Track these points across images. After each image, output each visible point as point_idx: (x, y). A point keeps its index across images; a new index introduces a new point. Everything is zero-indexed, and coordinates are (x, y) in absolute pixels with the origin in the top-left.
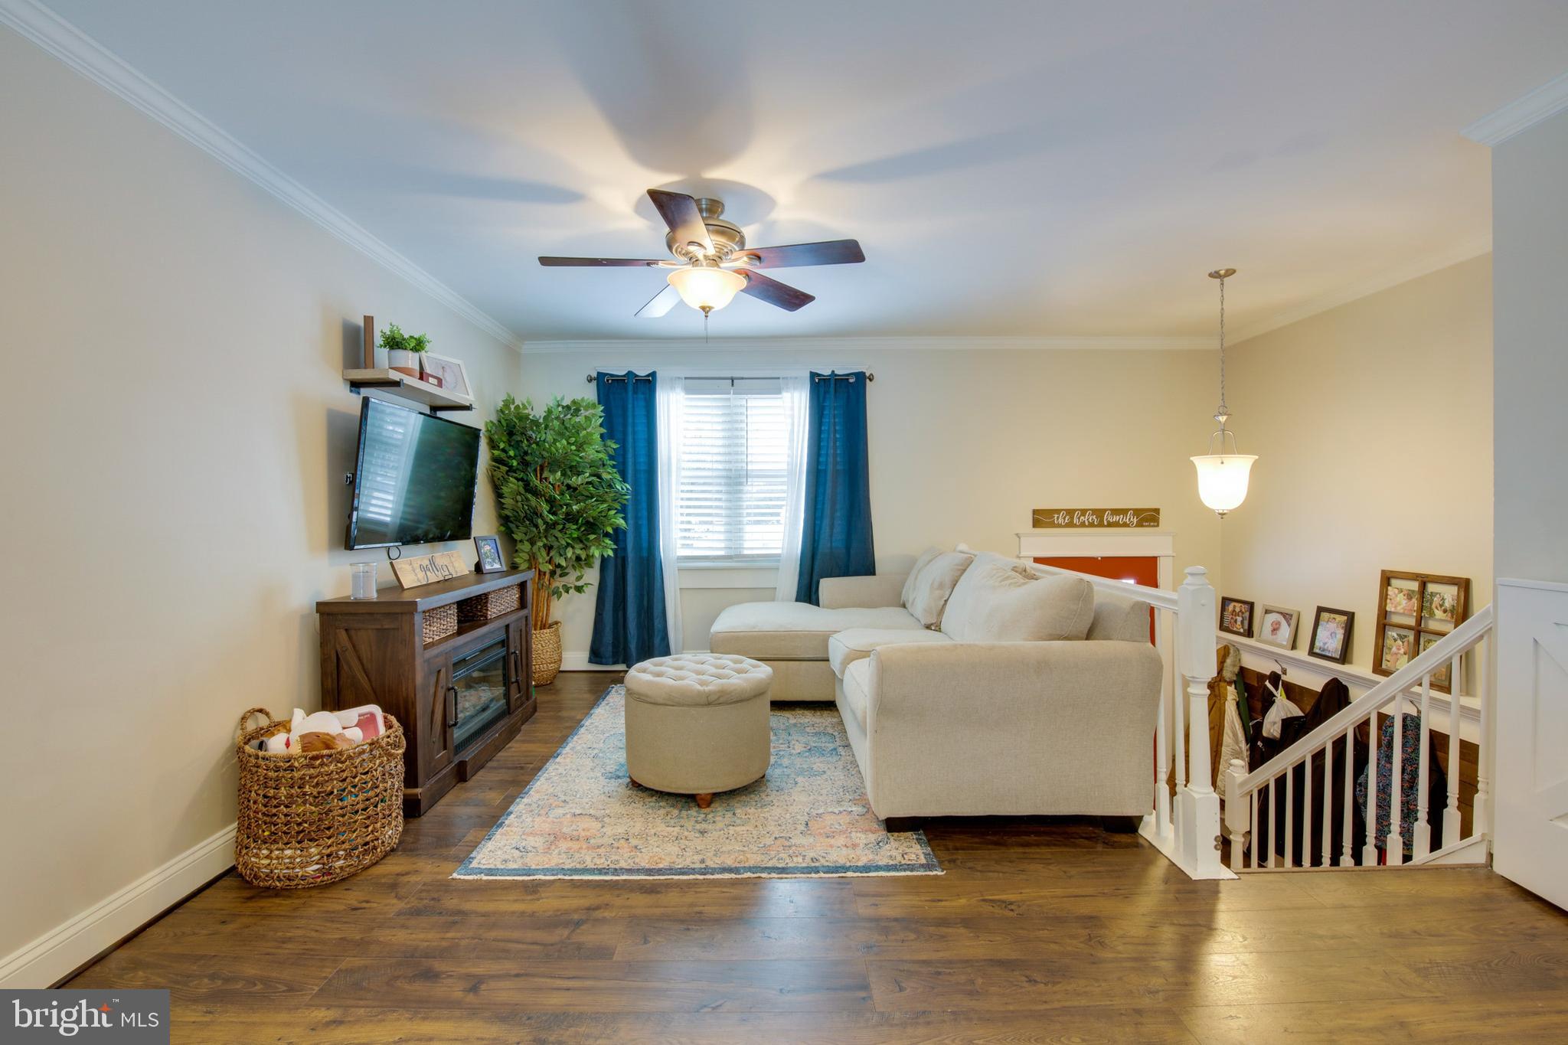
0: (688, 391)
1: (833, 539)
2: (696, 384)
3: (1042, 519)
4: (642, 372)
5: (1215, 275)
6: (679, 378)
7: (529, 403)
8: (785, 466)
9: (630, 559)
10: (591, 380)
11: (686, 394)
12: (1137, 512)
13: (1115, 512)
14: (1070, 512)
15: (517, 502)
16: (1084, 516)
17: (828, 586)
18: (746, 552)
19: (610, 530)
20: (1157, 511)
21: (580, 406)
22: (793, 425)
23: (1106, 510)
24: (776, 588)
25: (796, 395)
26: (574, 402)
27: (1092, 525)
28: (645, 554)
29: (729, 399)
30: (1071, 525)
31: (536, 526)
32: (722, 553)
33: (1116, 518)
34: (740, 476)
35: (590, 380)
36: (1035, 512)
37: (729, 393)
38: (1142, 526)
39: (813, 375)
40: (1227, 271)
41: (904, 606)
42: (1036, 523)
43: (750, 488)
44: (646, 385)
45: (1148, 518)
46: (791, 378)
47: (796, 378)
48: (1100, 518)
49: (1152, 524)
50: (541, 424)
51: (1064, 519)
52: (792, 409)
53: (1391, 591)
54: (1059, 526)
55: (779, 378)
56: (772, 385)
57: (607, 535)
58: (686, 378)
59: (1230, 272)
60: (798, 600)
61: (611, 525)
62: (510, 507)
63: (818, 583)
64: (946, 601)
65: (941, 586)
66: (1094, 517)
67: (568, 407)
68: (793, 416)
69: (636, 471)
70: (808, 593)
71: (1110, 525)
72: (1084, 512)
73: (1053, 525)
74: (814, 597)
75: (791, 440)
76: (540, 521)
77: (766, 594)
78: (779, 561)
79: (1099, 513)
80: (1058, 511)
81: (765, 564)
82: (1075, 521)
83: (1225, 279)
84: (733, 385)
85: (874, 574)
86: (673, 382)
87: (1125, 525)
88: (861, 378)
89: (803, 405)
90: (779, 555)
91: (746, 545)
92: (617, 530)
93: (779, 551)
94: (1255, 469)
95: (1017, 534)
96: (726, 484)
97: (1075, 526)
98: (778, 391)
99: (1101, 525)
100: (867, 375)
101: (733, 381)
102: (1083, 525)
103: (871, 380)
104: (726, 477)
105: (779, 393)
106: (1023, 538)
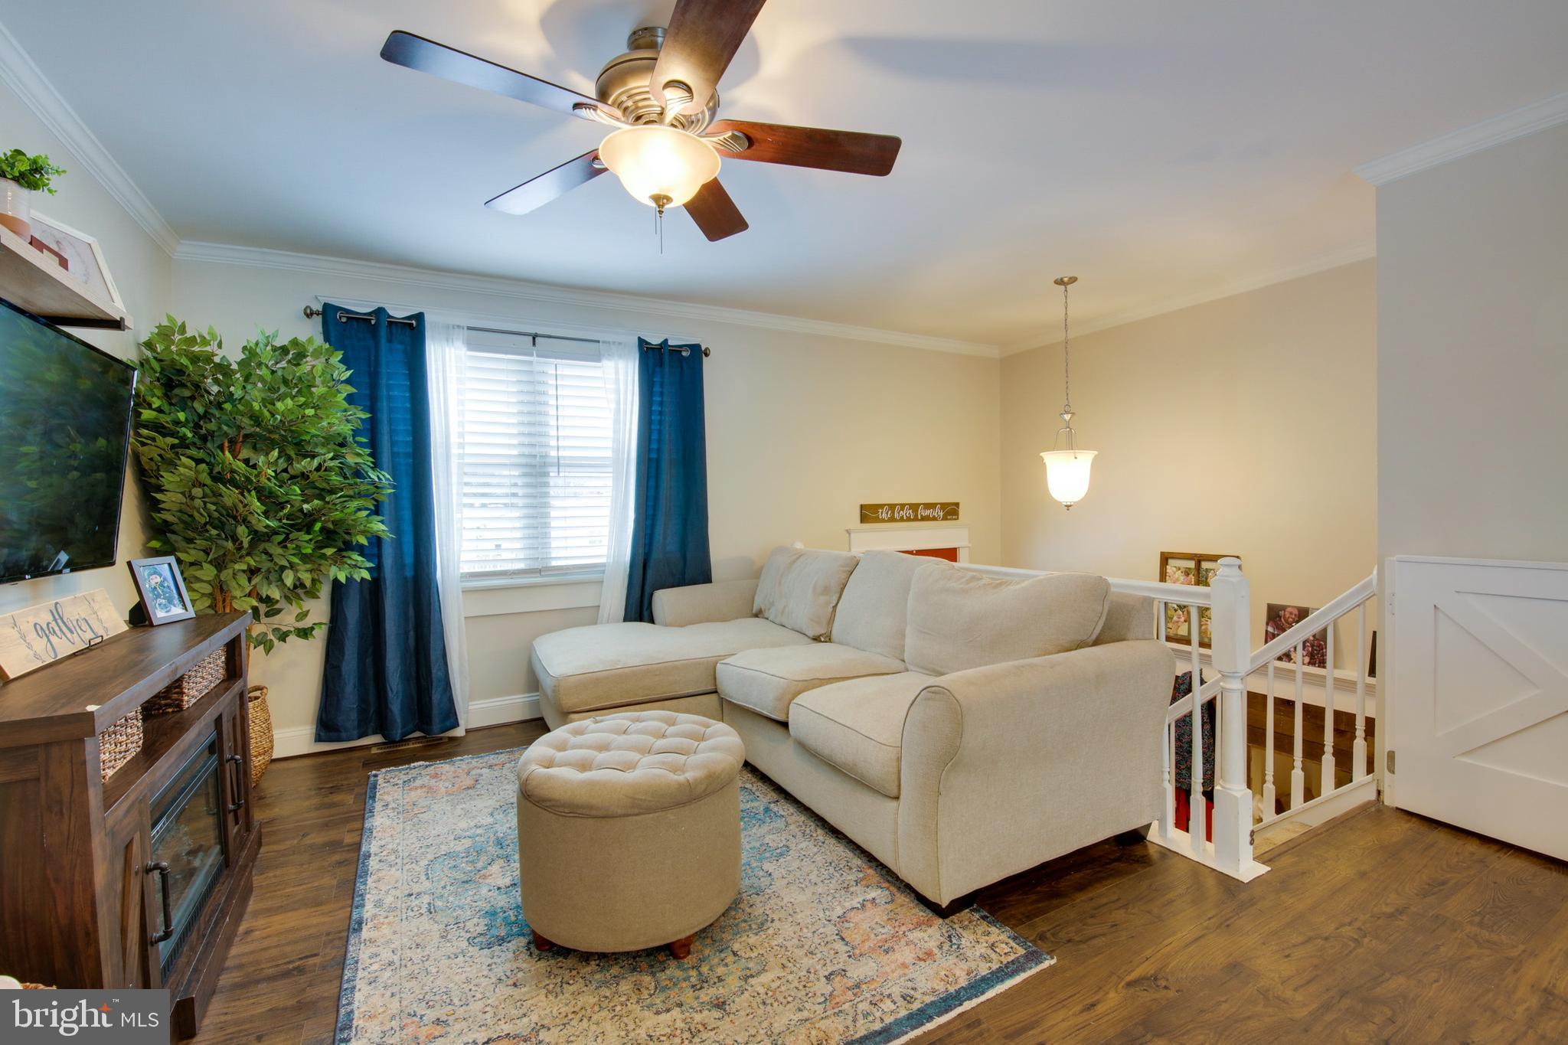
0: (472, 346)
1: (667, 541)
2: (482, 336)
3: (868, 514)
4: (398, 312)
5: (1060, 282)
6: (459, 327)
7: (213, 335)
8: (609, 454)
9: (388, 582)
10: (312, 314)
11: (470, 349)
12: (944, 506)
13: (928, 506)
14: (892, 507)
15: (192, 498)
16: (903, 511)
17: (665, 600)
18: (554, 563)
19: (363, 540)
20: (957, 505)
21: (306, 350)
22: (618, 403)
23: (920, 504)
24: (599, 606)
25: (621, 364)
26: (295, 342)
27: (909, 519)
28: (409, 573)
29: (531, 363)
30: (892, 520)
31: (235, 538)
32: (521, 566)
33: (927, 512)
34: (544, 465)
35: (309, 314)
36: (862, 506)
37: (532, 355)
38: (947, 519)
39: (642, 342)
40: (1070, 278)
41: (758, 614)
42: (864, 519)
43: (560, 482)
44: (413, 330)
45: (951, 511)
46: (614, 343)
47: (620, 344)
48: (917, 513)
49: (954, 517)
50: (234, 372)
51: (887, 513)
52: (617, 381)
53: (1170, 569)
54: (883, 521)
55: (597, 342)
56: (589, 348)
57: (361, 550)
58: (469, 328)
59: (1073, 280)
60: (626, 620)
61: (363, 532)
62: (175, 507)
63: (652, 595)
64: (835, 607)
66: (911, 511)
67: (284, 350)
68: (618, 391)
69: (394, 455)
70: (639, 609)
71: (924, 519)
72: (903, 506)
73: (877, 520)
74: (646, 614)
75: (616, 421)
76: (242, 530)
77: (590, 616)
78: (602, 572)
79: (914, 507)
80: (882, 506)
81: (588, 577)
82: (896, 515)
83: (1068, 287)
84: (534, 344)
85: (710, 581)
86: (449, 332)
87: (934, 519)
88: (697, 353)
89: (630, 378)
90: (603, 565)
91: (554, 554)
92: (377, 541)
93: (603, 560)
95: (847, 530)
96: (525, 475)
97: (895, 521)
98: (597, 358)
99: (916, 519)
100: (703, 349)
101: (534, 338)
102: (902, 520)
103: (708, 355)
104: (527, 465)
105: (599, 360)
106: (852, 535)
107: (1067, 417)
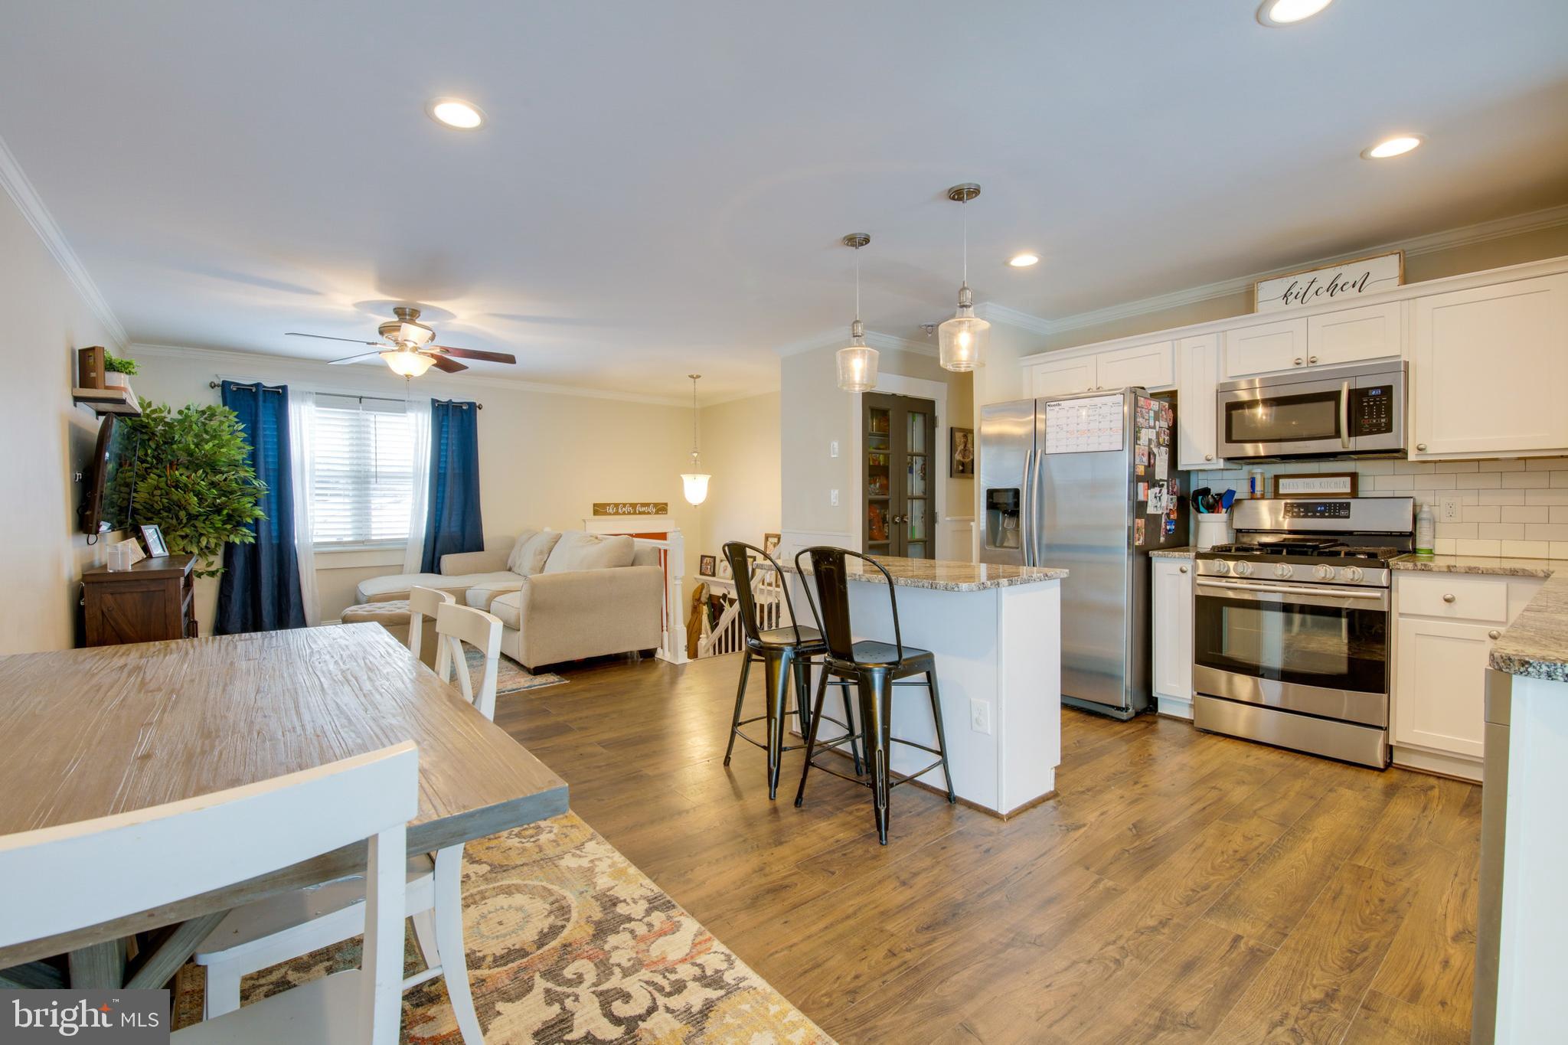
0: (318, 404)
1: (451, 526)
2: (325, 399)
3: (599, 509)
4: (270, 383)
5: (692, 377)
6: (310, 393)
7: (164, 406)
8: (410, 470)
9: (263, 546)
10: (215, 386)
11: (318, 406)
12: (655, 505)
13: (643, 505)
14: (616, 505)
15: (154, 496)
16: (625, 507)
17: (447, 561)
18: (374, 538)
19: (250, 521)
20: (666, 504)
21: (216, 412)
22: (417, 438)
23: (637, 504)
24: (403, 565)
25: (420, 415)
26: (209, 408)
27: (629, 513)
28: (275, 542)
29: (358, 414)
30: (617, 513)
31: (178, 518)
32: (350, 539)
33: (643, 509)
34: (367, 477)
35: (213, 386)
36: (595, 505)
37: (359, 409)
38: (658, 514)
39: (434, 401)
40: (697, 375)
41: (510, 570)
42: (596, 513)
43: (375, 486)
44: (279, 397)
45: (661, 509)
46: (415, 401)
47: (419, 402)
48: (635, 509)
49: (663, 512)
50: (176, 426)
51: (613, 509)
52: (417, 425)
53: (769, 543)
54: (610, 514)
55: (404, 401)
57: (247, 525)
58: (317, 393)
59: (698, 377)
60: (422, 571)
61: (249, 516)
62: (142, 501)
63: (440, 558)
64: (545, 562)
65: (541, 553)
66: (631, 508)
67: (203, 412)
68: (417, 432)
69: (267, 470)
70: (431, 565)
71: (640, 513)
72: (624, 505)
73: (606, 514)
74: (436, 569)
75: (416, 450)
76: (182, 514)
77: (399, 569)
78: (406, 543)
79: (634, 506)
80: (609, 505)
81: (398, 546)
82: (620, 511)
83: (697, 380)
84: (360, 402)
85: (483, 550)
86: (304, 396)
87: (649, 513)
88: (473, 408)
89: (426, 423)
90: (407, 539)
91: (374, 532)
92: (257, 520)
93: (407, 536)
94: (711, 483)
95: (584, 520)
96: (353, 483)
97: (619, 514)
98: (404, 411)
99: (635, 513)
100: (478, 405)
101: (360, 399)
102: (624, 513)
103: (480, 409)
104: (355, 477)
105: (405, 412)
106: (587, 523)
107: (695, 455)
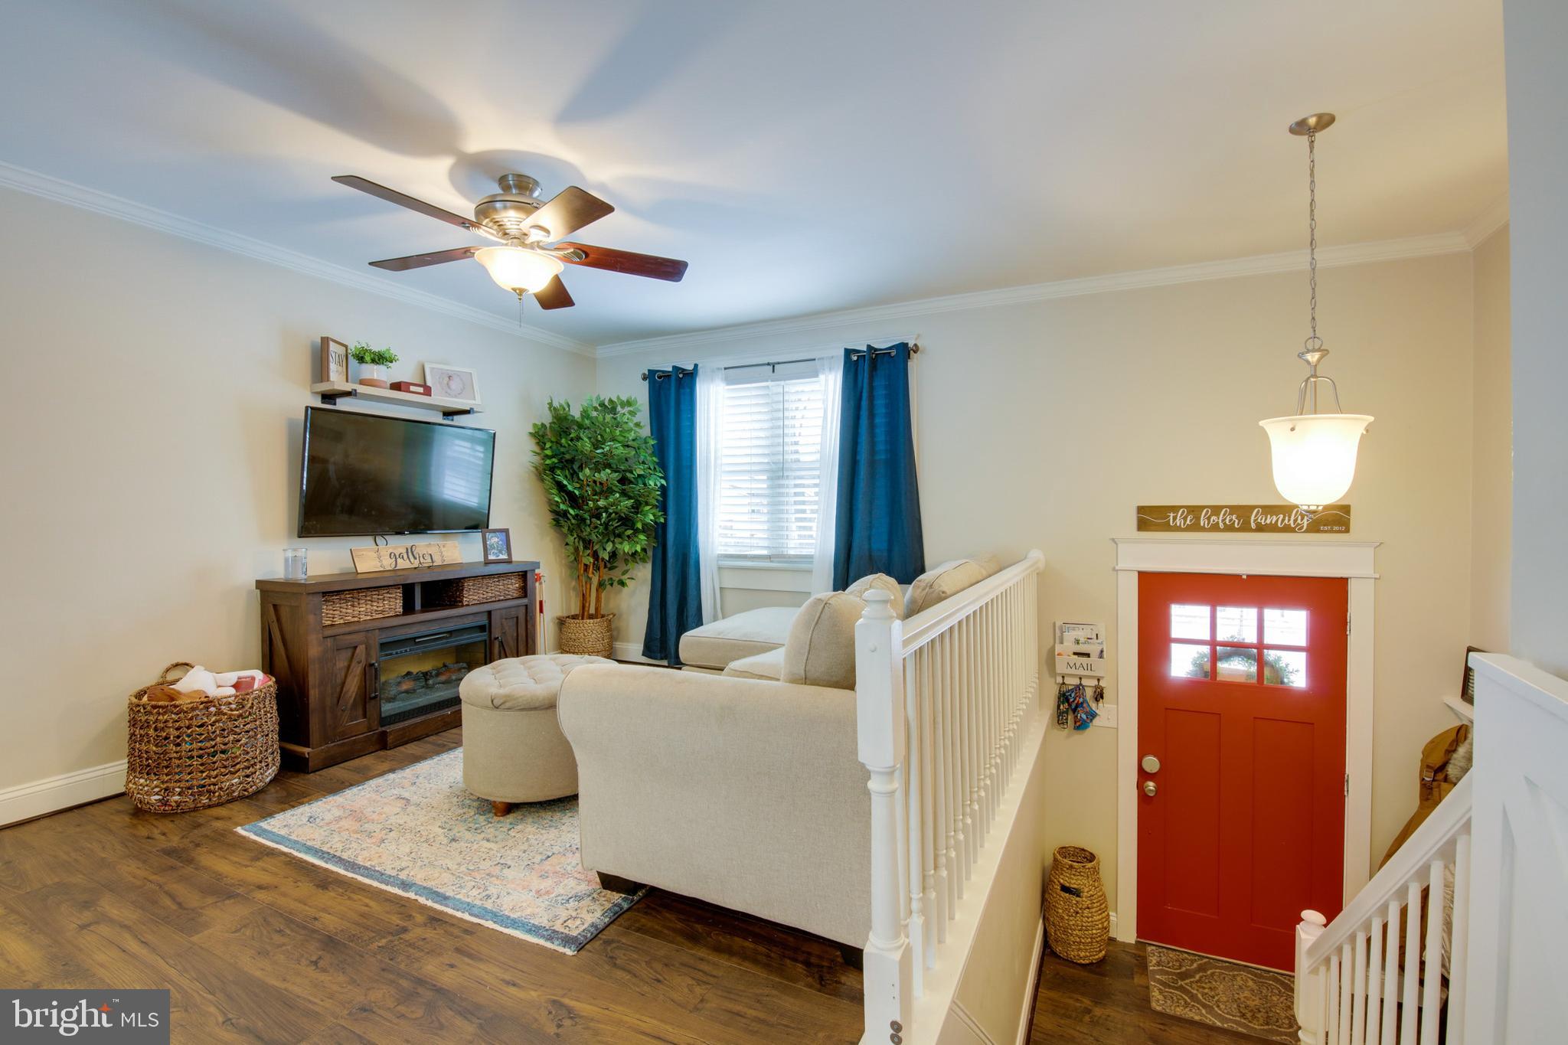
0: (729, 381)
2: (736, 373)
3: (1151, 519)
4: (686, 366)
5: (1300, 128)
6: (720, 369)
7: (568, 404)
8: (819, 457)
9: (669, 556)
10: (642, 378)
11: (728, 384)
13: (1272, 510)
14: (1194, 510)
16: (1218, 515)
18: (789, 552)
20: (1347, 511)
21: (616, 404)
22: (826, 411)
23: (1254, 507)
24: (810, 593)
25: (831, 375)
26: (610, 401)
27: (1230, 528)
29: (768, 387)
30: (1195, 527)
33: (1270, 520)
34: (783, 469)
35: (640, 378)
36: (1141, 509)
37: (771, 380)
38: (1318, 531)
39: (847, 352)
40: (1320, 117)
42: (1143, 525)
43: (788, 481)
44: (689, 377)
45: (1329, 520)
46: (828, 358)
47: (831, 357)
48: (1244, 519)
49: (1337, 531)
50: (578, 423)
51: (1185, 519)
52: (827, 392)
54: (1178, 529)
55: (814, 360)
56: (807, 366)
58: (725, 369)
59: (1326, 121)
63: (854, 578)
66: (1234, 517)
67: (605, 406)
68: (826, 401)
71: (1260, 528)
72: (1216, 510)
73: (1167, 527)
75: (825, 428)
79: (1243, 511)
80: (1174, 509)
82: (1204, 522)
83: (1317, 134)
84: (773, 371)
86: (713, 373)
87: (1289, 529)
88: (904, 352)
89: (837, 387)
90: (811, 557)
95: (1113, 540)
97: (1203, 529)
98: (815, 374)
99: (1245, 528)
100: (911, 345)
101: (774, 366)
102: (1215, 528)
103: (915, 352)
104: (771, 471)
105: (816, 376)
106: (1123, 545)
107: (1313, 357)
